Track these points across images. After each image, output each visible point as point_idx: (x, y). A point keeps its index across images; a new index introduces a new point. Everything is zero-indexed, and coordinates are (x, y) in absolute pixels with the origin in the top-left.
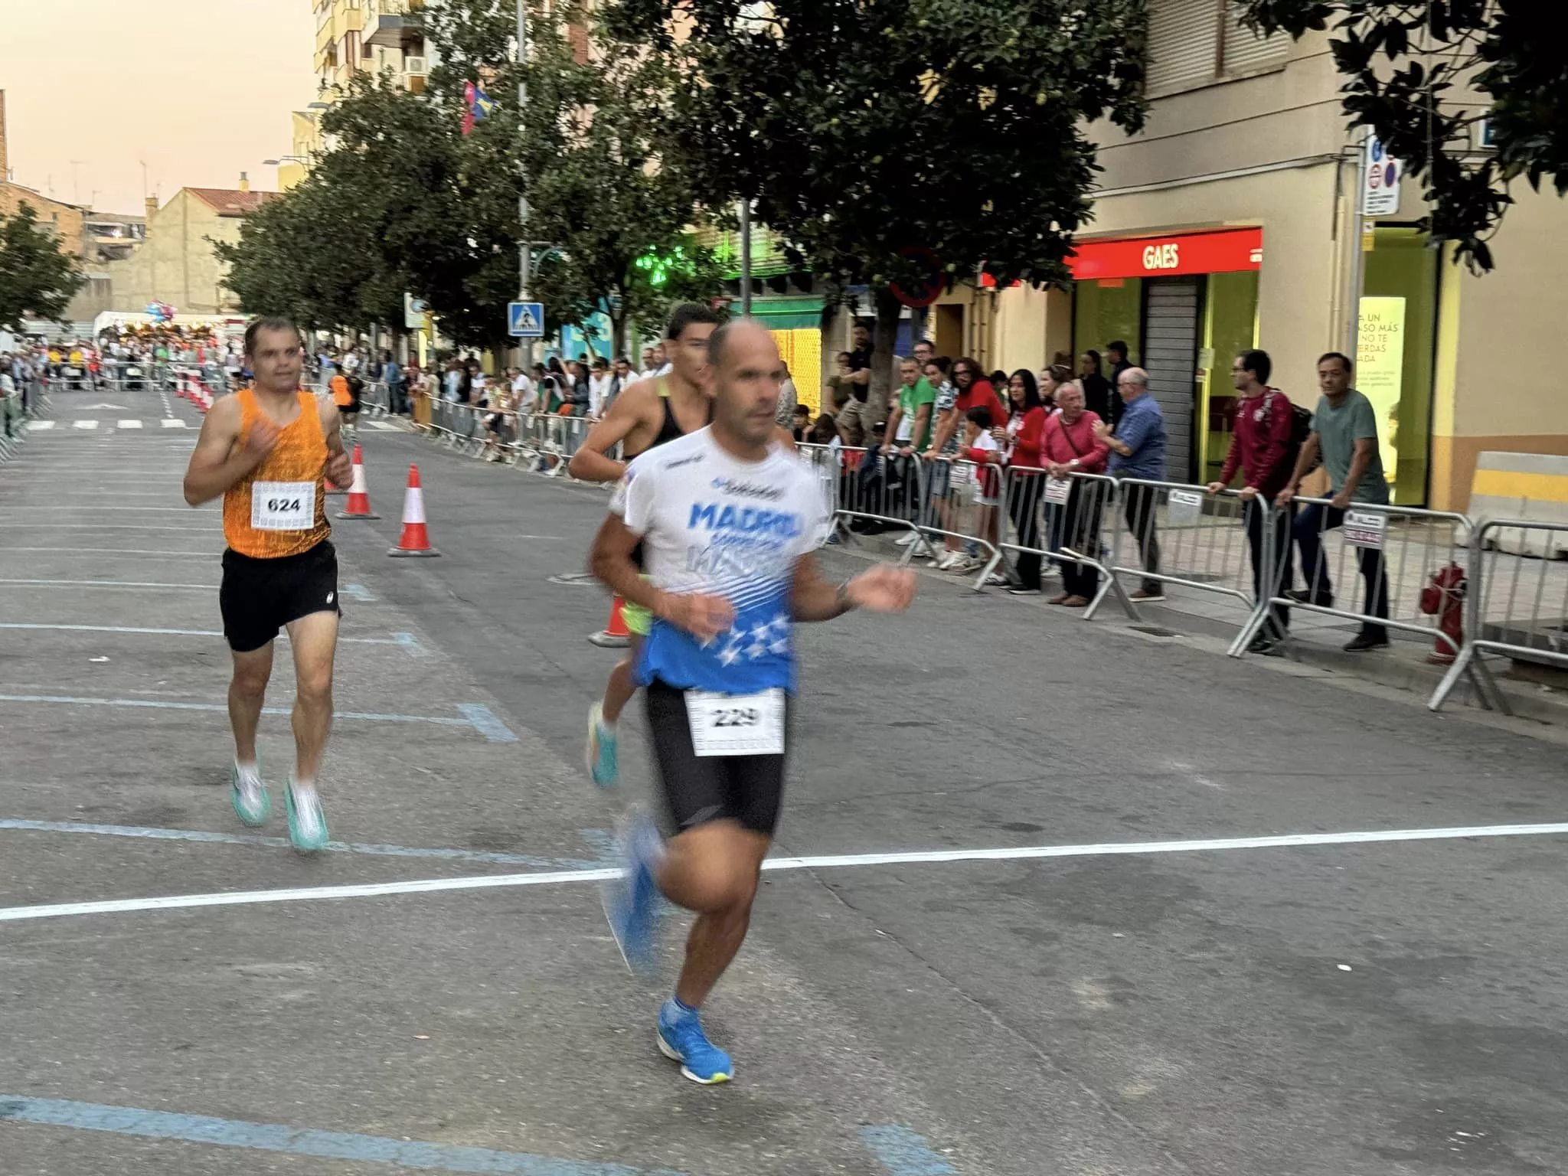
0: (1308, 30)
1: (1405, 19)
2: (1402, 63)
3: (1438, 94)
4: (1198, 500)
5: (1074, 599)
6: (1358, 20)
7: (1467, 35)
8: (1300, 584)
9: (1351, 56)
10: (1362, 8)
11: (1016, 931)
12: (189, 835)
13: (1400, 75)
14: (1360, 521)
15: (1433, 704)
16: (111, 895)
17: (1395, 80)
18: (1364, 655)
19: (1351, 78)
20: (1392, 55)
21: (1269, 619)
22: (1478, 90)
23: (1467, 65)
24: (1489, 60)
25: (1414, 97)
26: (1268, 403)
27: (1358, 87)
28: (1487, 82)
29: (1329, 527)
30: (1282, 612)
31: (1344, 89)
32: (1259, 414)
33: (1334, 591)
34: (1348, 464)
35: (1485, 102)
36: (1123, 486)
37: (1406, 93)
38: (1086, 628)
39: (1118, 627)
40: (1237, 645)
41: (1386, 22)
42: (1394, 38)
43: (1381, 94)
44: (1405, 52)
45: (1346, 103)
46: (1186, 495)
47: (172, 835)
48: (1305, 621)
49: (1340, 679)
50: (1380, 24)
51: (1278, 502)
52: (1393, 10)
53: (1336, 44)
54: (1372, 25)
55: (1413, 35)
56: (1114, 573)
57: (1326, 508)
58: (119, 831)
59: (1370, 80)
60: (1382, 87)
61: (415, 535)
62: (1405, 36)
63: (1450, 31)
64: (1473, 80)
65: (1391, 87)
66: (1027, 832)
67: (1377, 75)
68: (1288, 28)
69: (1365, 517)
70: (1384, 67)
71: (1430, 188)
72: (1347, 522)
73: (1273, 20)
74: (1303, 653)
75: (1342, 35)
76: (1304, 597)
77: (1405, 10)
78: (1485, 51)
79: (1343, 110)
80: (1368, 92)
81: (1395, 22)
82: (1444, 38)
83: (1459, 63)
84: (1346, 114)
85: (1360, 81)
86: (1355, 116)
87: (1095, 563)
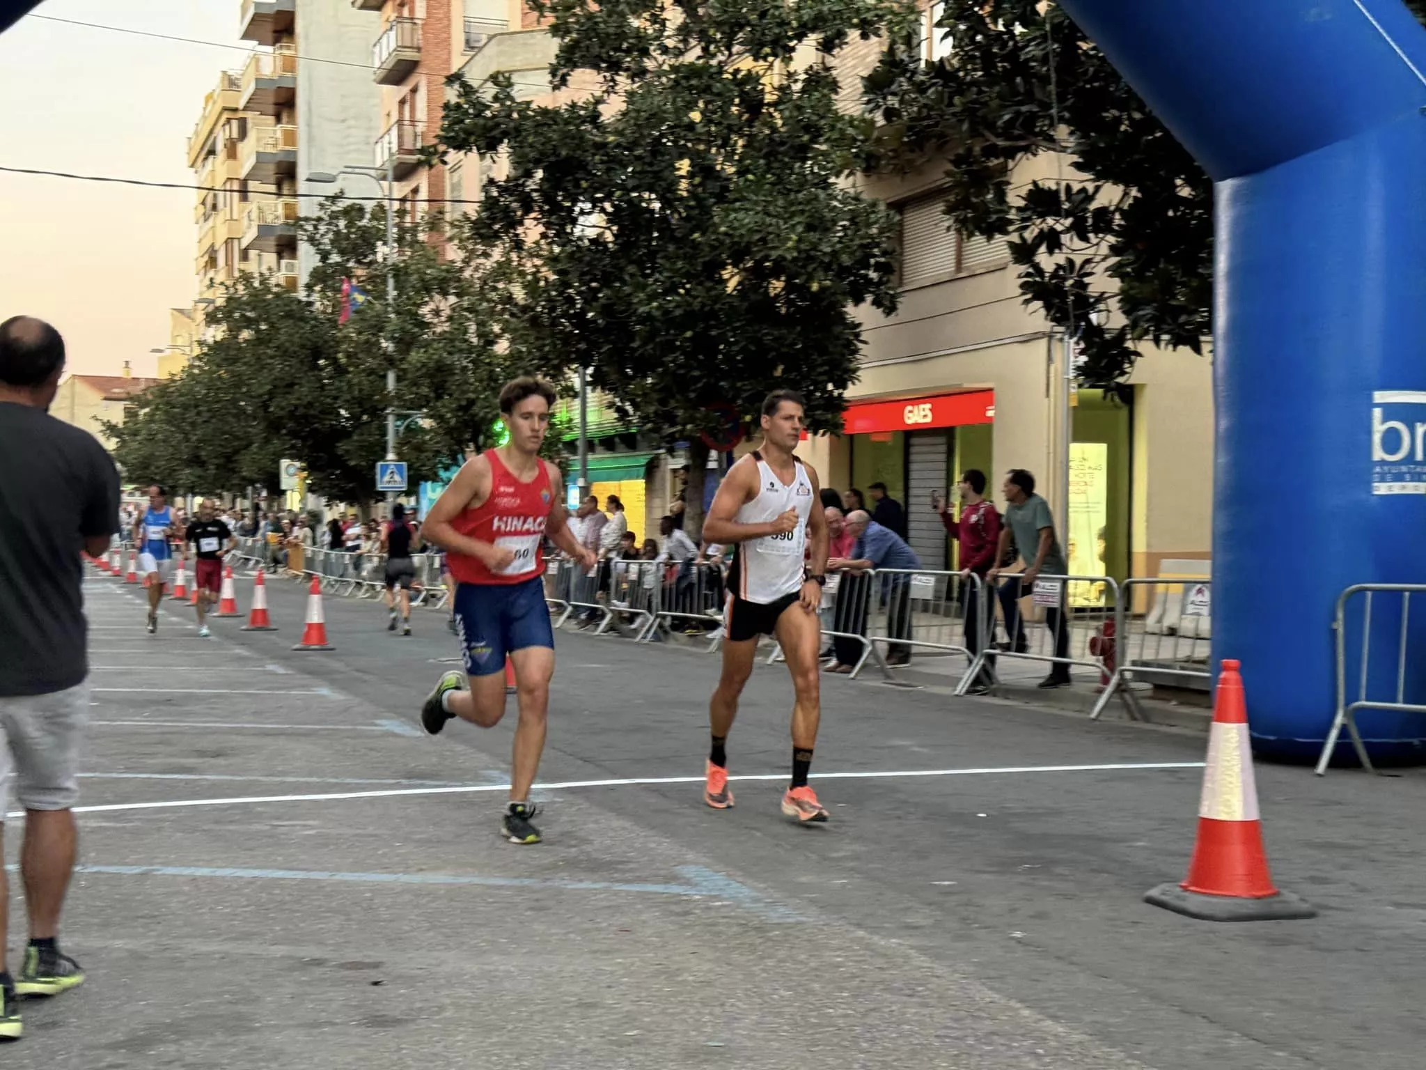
0: (997, 236)
1: (1059, 228)
2: (1059, 258)
3: (1086, 280)
4: (931, 580)
5: (844, 667)
6: (1027, 227)
7: (1102, 239)
9: (1023, 253)
10: (1029, 219)
13: (1059, 267)
15: (1093, 715)
17: (1056, 270)
18: (1053, 691)
19: (1023, 268)
20: (1050, 251)
21: (984, 666)
22: (1110, 276)
23: (1104, 260)
24: (1117, 255)
25: (1070, 282)
26: (982, 511)
27: (1028, 275)
28: (1115, 271)
29: (1023, 595)
30: (991, 659)
31: (1019, 277)
32: (974, 518)
33: (1028, 643)
34: (1036, 547)
35: (1115, 285)
36: (878, 574)
37: (1065, 279)
38: (851, 683)
39: (877, 683)
40: (961, 688)
41: (1046, 229)
42: (1052, 240)
43: (1046, 280)
44: (1060, 250)
45: (1022, 286)
46: (924, 578)
48: (1009, 667)
49: (1035, 706)
50: (1042, 230)
51: (988, 578)
52: (1050, 221)
53: (1011, 245)
54: (1036, 231)
55: (1065, 239)
56: (873, 642)
59: (1039, 271)
60: (1047, 275)
61: (314, 633)
62: (1058, 239)
63: (1091, 236)
64: (1107, 270)
65: (1054, 275)
67: (1043, 266)
68: (982, 233)
69: (1047, 584)
70: (1047, 261)
71: (1082, 345)
72: (1036, 589)
73: (971, 227)
74: (1009, 692)
75: (1015, 238)
76: (1006, 648)
77: (1057, 221)
78: (1114, 250)
79: (1020, 291)
80: (1038, 279)
81: (1052, 229)
82: (1087, 240)
83: (1097, 259)
84: (1023, 294)
85: (1031, 270)
86: (1029, 296)
87: (858, 636)
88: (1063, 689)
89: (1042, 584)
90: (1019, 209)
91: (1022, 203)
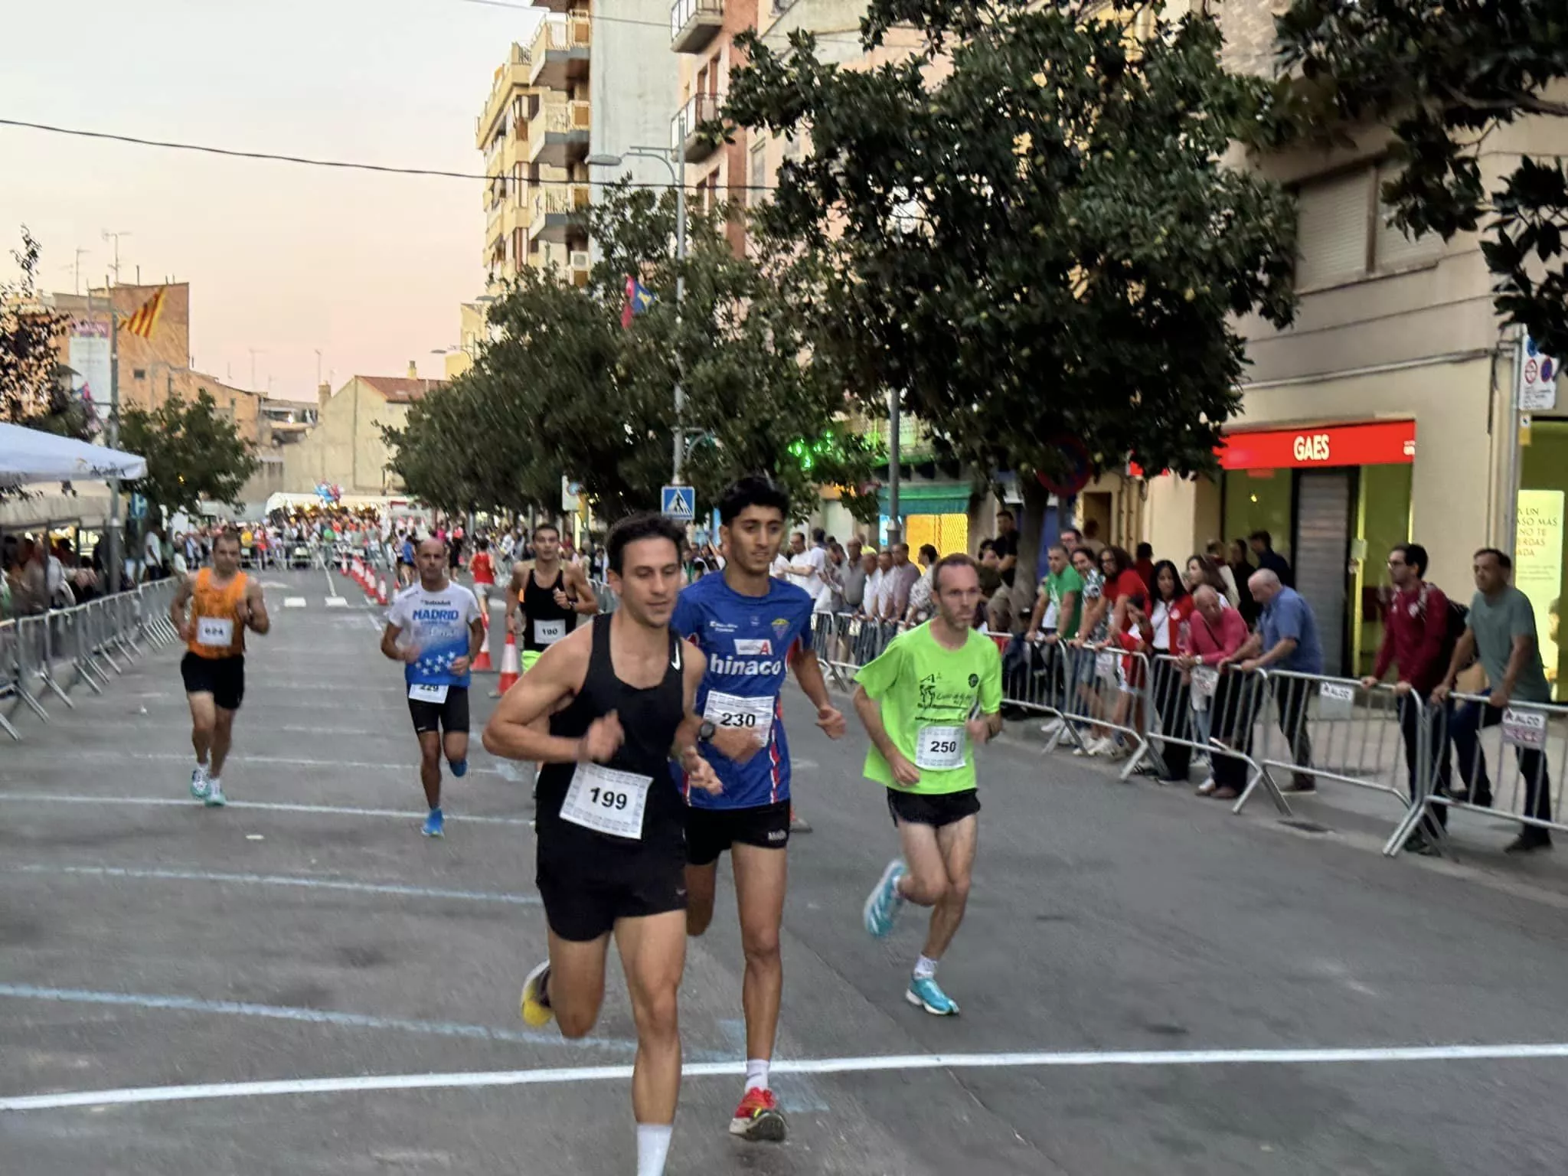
0: (1459, 232)
1: (1558, 221)
2: (1555, 264)
4: (1351, 694)
5: (1223, 791)
6: (1508, 222)
8: (1458, 783)
9: (1503, 257)
10: (1515, 210)
11: (1160, 1140)
12: (334, 1017)
13: (1552, 276)
14: (1519, 719)
16: (253, 1076)
17: (1548, 281)
18: (1526, 858)
19: (1502, 279)
20: (1544, 256)
21: (1425, 818)
26: (1423, 598)
27: (1510, 287)
29: (1487, 724)
31: (1496, 289)
32: (1413, 610)
33: (1493, 790)
34: (1506, 661)
36: (1272, 679)
37: (1559, 294)
38: (1236, 821)
39: (1268, 821)
40: (1392, 844)
41: (1538, 225)
42: (1546, 239)
43: (1534, 294)
44: (1558, 252)
45: (1499, 302)
46: (1338, 689)
47: (317, 1016)
48: (1463, 820)
49: (1503, 882)
50: (1532, 227)
51: (1434, 698)
52: (1545, 213)
53: (1486, 246)
54: (1524, 227)
56: (1264, 767)
57: (1483, 708)
58: (265, 1011)
59: (1523, 281)
60: (1535, 288)
62: (1557, 238)
65: (1546, 287)
66: (1172, 1035)
67: (1530, 275)
68: (1437, 228)
69: (1525, 716)
70: (1536, 268)
72: (1506, 720)
73: (1422, 219)
74: (1461, 852)
75: (1493, 237)
76: (1462, 797)
77: (1556, 213)
79: (1495, 309)
80: (1521, 293)
81: (1548, 224)
84: (1499, 313)
85: (1513, 281)
86: (1508, 315)
87: (1244, 756)
88: (1540, 856)
89: (1514, 714)
90: (1497, 196)
91: (1504, 187)
